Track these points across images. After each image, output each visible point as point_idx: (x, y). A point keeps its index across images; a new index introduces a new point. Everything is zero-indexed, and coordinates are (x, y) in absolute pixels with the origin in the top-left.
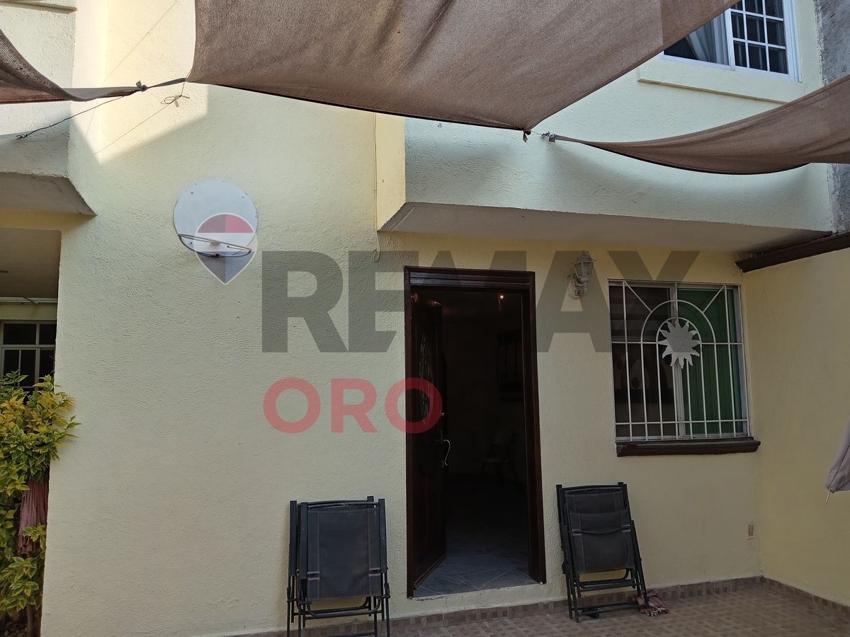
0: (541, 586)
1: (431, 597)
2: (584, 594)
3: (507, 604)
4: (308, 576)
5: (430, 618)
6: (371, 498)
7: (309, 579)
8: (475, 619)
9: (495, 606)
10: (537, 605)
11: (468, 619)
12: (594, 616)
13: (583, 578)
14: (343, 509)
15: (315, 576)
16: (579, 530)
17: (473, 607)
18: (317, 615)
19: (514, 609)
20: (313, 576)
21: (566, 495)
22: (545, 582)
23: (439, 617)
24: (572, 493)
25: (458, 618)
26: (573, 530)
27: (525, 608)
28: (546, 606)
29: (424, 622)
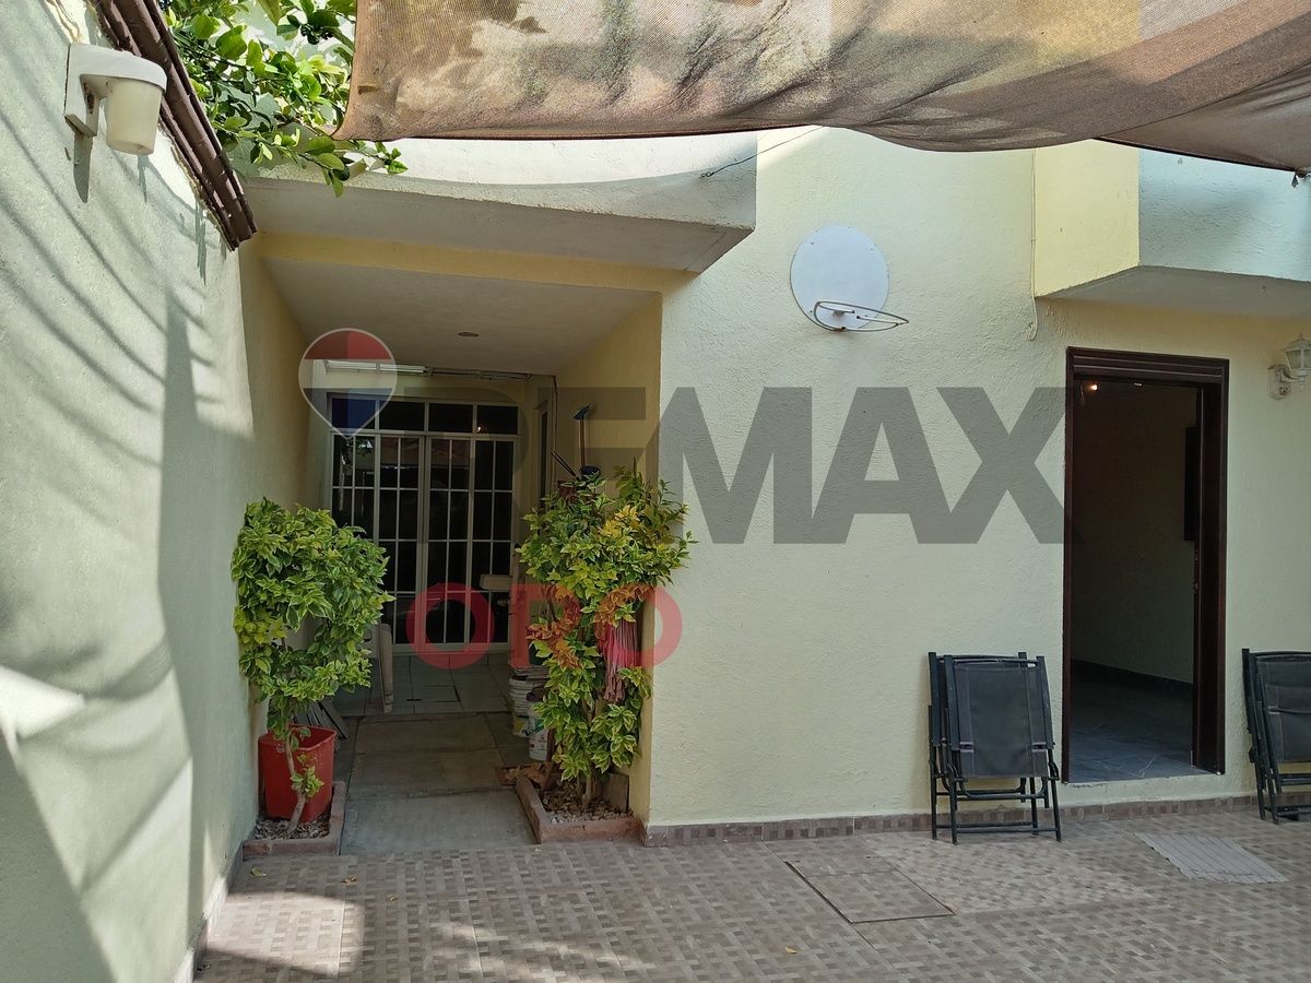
0: (1218, 777)
1: (1090, 784)
2: (1284, 789)
3: (1177, 798)
4: (961, 747)
5: (1088, 810)
6: (1023, 655)
7: (963, 751)
8: (1140, 813)
9: (1163, 799)
10: (1213, 800)
11: (1131, 814)
12: (1294, 818)
13: (1283, 769)
14: (996, 666)
15: (968, 746)
16: (1276, 707)
17: (1138, 799)
18: (974, 796)
19: (1186, 804)
20: (966, 747)
21: (1258, 663)
22: (1223, 772)
23: (1098, 809)
24: (1265, 660)
25: (1119, 812)
26: (1270, 707)
27: (1199, 803)
28: (1224, 802)
29: (1081, 813)
